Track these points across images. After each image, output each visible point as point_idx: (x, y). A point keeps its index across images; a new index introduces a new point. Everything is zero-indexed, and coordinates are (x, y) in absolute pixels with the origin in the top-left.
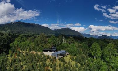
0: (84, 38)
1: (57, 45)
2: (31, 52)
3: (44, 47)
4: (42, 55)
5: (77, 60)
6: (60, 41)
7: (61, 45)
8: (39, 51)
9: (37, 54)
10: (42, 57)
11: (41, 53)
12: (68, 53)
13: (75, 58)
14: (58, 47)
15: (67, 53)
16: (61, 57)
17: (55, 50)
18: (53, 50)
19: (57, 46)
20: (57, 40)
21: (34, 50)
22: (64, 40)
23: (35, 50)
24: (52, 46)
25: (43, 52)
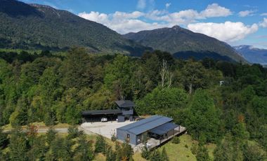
0: (248, 66)
1: (136, 93)
2: (25, 129)
3: (86, 102)
4: (75, 136)
6: (151, 78)
7: (152, 95)
8: (63, 121)
9: (52, 135)
10: (74, 147)
11: (70, 130)
12: (182, 129)
14: (142, 102)
15: (177, 129)
16: (152, 143)
17: (131, 112)
18: (121, 114)
19: (139, 96)
20: (139, 73)
21: (41, 118)
22: (164, 72)
23: (47, 116)
24: (119, 99)
25: (80, 123)
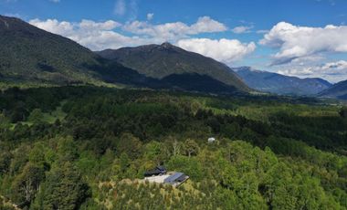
5: (201, 189)
12: (188, 177)
13: (198, 184)
16: (178, 183)
